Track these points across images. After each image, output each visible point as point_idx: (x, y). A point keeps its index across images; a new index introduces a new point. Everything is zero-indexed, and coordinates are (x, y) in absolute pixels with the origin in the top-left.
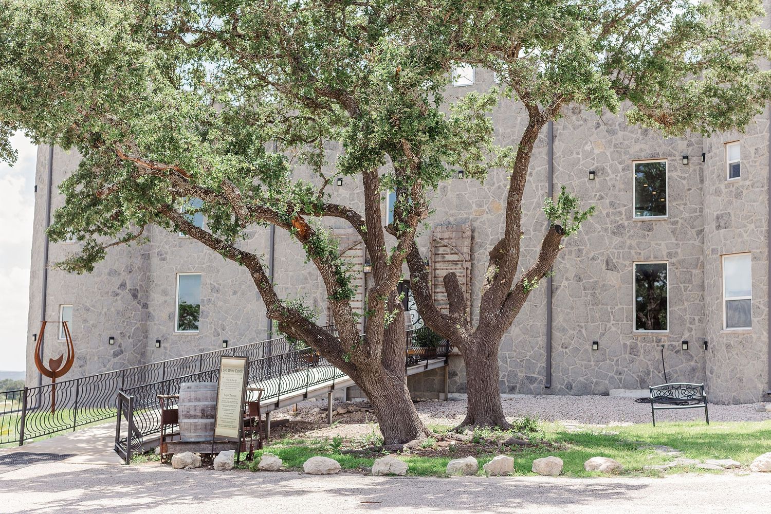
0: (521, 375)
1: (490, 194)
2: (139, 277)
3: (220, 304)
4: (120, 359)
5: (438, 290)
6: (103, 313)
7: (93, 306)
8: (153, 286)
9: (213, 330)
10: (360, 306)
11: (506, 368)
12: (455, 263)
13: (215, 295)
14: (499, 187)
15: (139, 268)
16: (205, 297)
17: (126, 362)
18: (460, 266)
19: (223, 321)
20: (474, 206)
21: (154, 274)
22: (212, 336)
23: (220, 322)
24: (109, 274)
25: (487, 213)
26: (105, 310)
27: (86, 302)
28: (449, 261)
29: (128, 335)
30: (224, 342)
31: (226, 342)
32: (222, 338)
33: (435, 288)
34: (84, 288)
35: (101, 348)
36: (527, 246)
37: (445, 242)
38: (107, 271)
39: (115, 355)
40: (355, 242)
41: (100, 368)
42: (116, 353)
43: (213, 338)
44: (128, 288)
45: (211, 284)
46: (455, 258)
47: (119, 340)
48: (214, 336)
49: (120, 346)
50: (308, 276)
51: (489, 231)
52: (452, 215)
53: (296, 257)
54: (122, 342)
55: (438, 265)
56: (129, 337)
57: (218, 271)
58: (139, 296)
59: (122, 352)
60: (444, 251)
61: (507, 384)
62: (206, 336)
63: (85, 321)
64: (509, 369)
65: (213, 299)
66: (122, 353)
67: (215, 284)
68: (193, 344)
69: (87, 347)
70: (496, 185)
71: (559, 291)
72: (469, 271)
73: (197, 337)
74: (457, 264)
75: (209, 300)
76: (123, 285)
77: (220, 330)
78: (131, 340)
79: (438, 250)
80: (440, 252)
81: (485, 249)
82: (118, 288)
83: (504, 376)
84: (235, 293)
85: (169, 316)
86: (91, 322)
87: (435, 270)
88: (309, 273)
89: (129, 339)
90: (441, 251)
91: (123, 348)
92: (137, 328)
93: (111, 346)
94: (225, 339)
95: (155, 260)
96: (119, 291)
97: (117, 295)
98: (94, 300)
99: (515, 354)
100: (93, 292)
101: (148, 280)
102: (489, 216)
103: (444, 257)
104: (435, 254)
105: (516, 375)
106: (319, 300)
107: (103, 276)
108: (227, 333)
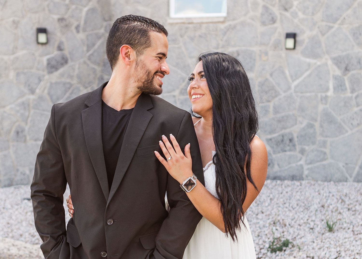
4: (62, 75)
9: (260, 10)
17: (75, 82)
22: (258, 24)
29: (76, 24)
31: (293, 36)
39: (52, 67)
41: (22, 95)
42: (53, 63)
43: (261, 29)
47: (58, 35)
48: (264, 24)
54: (64, 39)
56: (77, 28)
59: (64, 61)
62: (243, 24)
66: (66, 62)
77: (276, 11)
89: (78, 31)
91: (66, 53)
94: (291, 30)
108: (295, 15)
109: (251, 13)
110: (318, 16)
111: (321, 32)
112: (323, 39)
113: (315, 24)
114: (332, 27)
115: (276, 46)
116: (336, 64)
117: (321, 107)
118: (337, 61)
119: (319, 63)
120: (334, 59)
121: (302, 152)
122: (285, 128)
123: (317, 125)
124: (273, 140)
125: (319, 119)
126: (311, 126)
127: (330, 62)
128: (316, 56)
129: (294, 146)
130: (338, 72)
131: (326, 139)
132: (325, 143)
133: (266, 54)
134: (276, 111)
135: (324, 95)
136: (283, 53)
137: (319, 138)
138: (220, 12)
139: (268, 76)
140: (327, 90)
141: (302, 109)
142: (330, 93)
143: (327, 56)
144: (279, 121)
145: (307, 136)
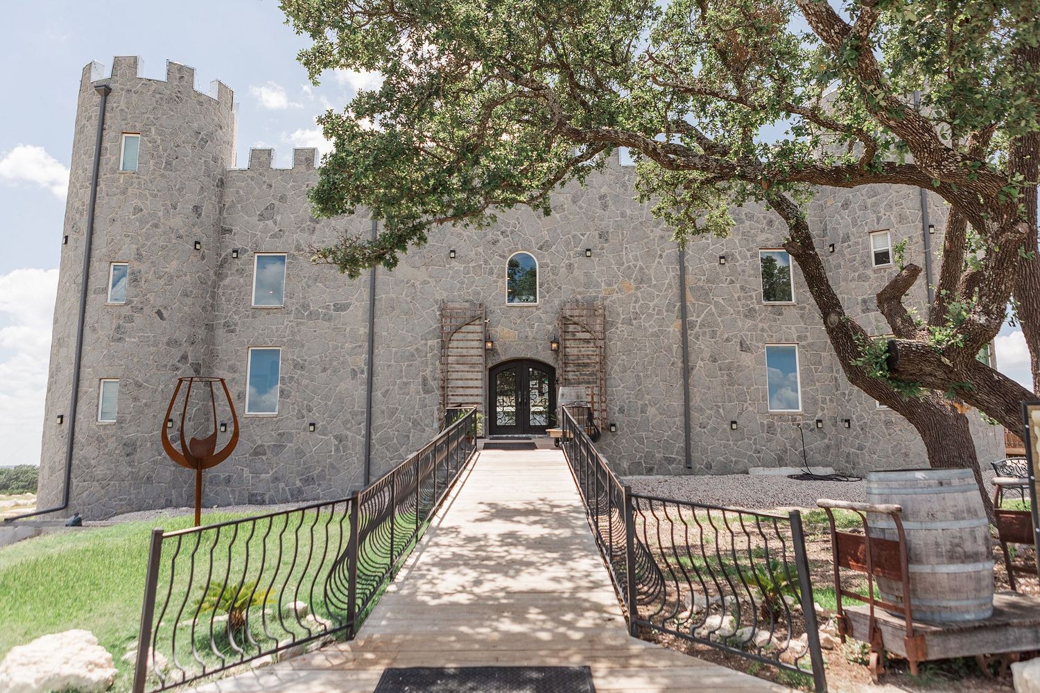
0: (659, 456)
1: (619, 273)
2: (202, 350)
3: (305, 382)
5: (568, 369)
6: (160, 390)
7: (146, 381)
8: (218, 360)
9: (296, 412)
10: (480, 386)
11: (643, 449)
12: (587, 341)
13: (299, 372)
14: (629, 267)
15: (202, 339)
16: (286, 374)
18: (592, 345)
19: (309, 402)
20: (603, 284)
21: (219, 348)
22: (295, 419)
23: (305, 402)
24: (168, 344)
25: (617, 292)
26: (162, 387)
27: (137, 376)
28: (581, 339)
30: (311, 424)
31: (313, 424)
32: (307, 421)
33: (566, 367)
34: (136, 360)
35: (155, 433)
36: (660, 326)
37: (576, 319)
38: (165, 340)
39: (174, 440)
40: (473, 317)
43: (297, 421)
44: (190, 362)
45: (294, 360)
46: (587, 335)
47: (178, 423)
48: (298, 419)
49: (179, 430)
50: (415, 353)
51: (620, 310)
52: (580, 293)
53: (400, 332)
55: (568, 343)
57: (303, 346)
58: (202, 371)
60: (575, 328)
61: (644, 465)
62: (287, 418)
63: (136, 399)
64: (646, 450)
65: (296, 376)
67: (299, 360)
68: (270, 428)
69: (137, 431)
70: (626, 265)
71: (694, 372)
72: (603, 350)
73: (275, 419)
74: (589, 342)
75: (291, 378)
76: (184, 358)
77: (304, 412)
78: (192, 423)
79: (568, 328)
80: (570, 330)
81: (617, 328)
82: (179, 361)
83: (641, 457)
84: (324, 370)
85: (239, 396)
86: (144, 401)
87: (565, 348)
88: (417, 349)
89: (190, 421)
90: (571, 328)
92: (199, 409)
93: (168, 430)
94: (312, 422)
95: (220, 333)
96: (180, 365)
97: (177, 369)
98: (148, 375)
99: (652, 434)
100: (147, 364)
101: (212, 354)
102: (620, 296)
103: (575, 335)
104: (565, 332)
105: (653, 456)
106: (430, 379)
107: (160, 345)
108: (314, 414)
109: (291, 413)
110: (325, 415)
111: (327, 423)
112: (328, 427)
113: (323, 419)
114: (333, 421)
115: (304, 430)
116: (335, 439)
117: (328, 460)
118: (336, 437)
119: (326, 438)
120: (334, 436)
121: (319, 485)
122: (309, 473)
123: (327, 470)
124: (303, 479)
125: (327, 467)
126: (323, 471)
127: (332, 438)
128: (325, 435)
129: (314, 482)
130: (336, 443)
131: (331, 477)
132: (330, 479)
133: (299, 434)
134: (305, 464)
135: (329, 454)
136: (308, 433)
137: (328, 477)
138: (274, 411)
139: (301, 446)
140: (331, 452)
141: (318, 462)
142: (333, 453)
143: (331, 435)
144: (306, 469)
145: (321, 476)
